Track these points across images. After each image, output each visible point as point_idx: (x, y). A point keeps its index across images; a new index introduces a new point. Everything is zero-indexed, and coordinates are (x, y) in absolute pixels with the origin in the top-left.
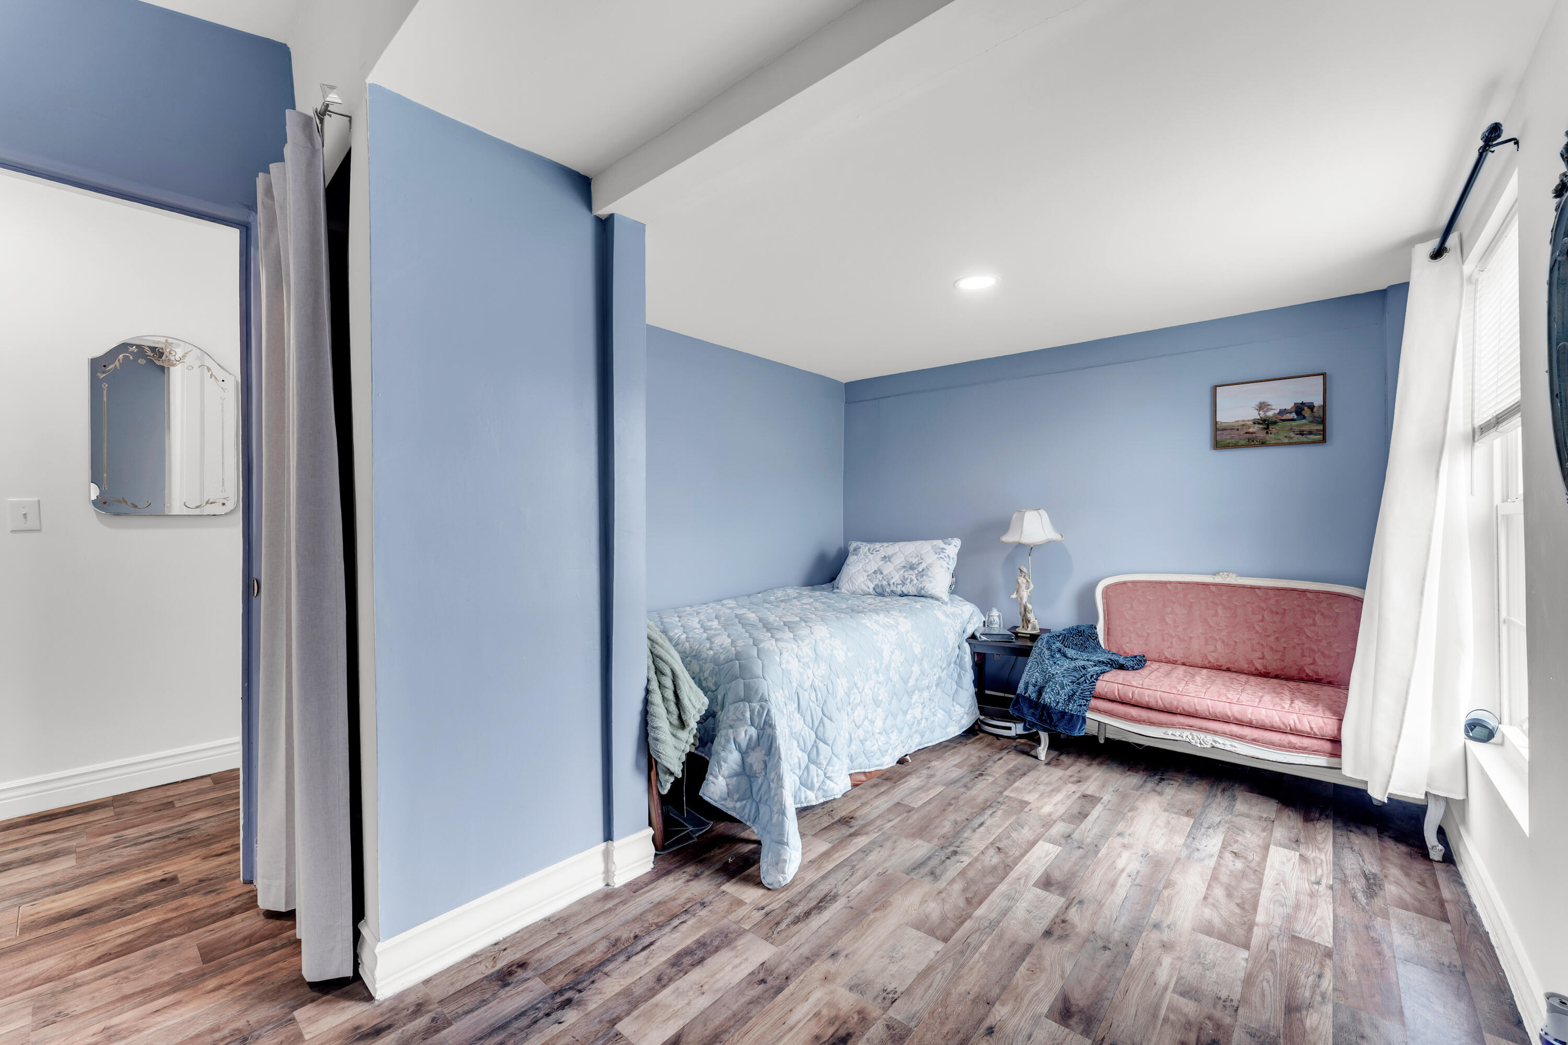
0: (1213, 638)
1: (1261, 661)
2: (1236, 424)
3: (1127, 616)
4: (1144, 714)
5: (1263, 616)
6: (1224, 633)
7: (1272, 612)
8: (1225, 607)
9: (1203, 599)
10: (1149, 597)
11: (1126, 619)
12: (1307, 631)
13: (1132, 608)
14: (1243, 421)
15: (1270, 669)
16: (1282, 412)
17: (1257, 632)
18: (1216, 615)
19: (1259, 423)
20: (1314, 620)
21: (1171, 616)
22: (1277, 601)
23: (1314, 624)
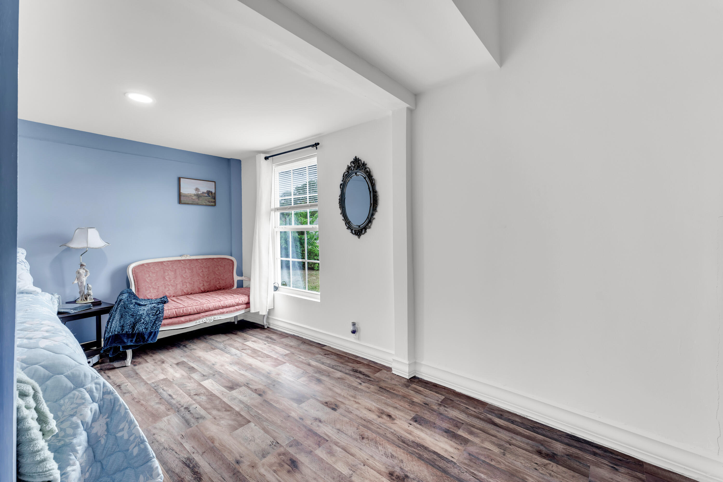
0: (185, 282)
1: (203, 287)
2: (188, 195)
3: (147, 280)
4: (187, 318)
5: (202, 270)
6: (189, 279)
7: (205, 268)
8: (189, 269)
9: (180, 267)
10: (157, 270)
11: (147, 282)
12: (216, 272)
13: (149, 276)
14: (191, 194)
15: (206, 289)
16: (203, 193)
17: (201, 276)
18: (186, 272)
19: (196, 196)
20: (218, 268)
21: (168, 276)
22: (206, 264)
23: (218, 270)
